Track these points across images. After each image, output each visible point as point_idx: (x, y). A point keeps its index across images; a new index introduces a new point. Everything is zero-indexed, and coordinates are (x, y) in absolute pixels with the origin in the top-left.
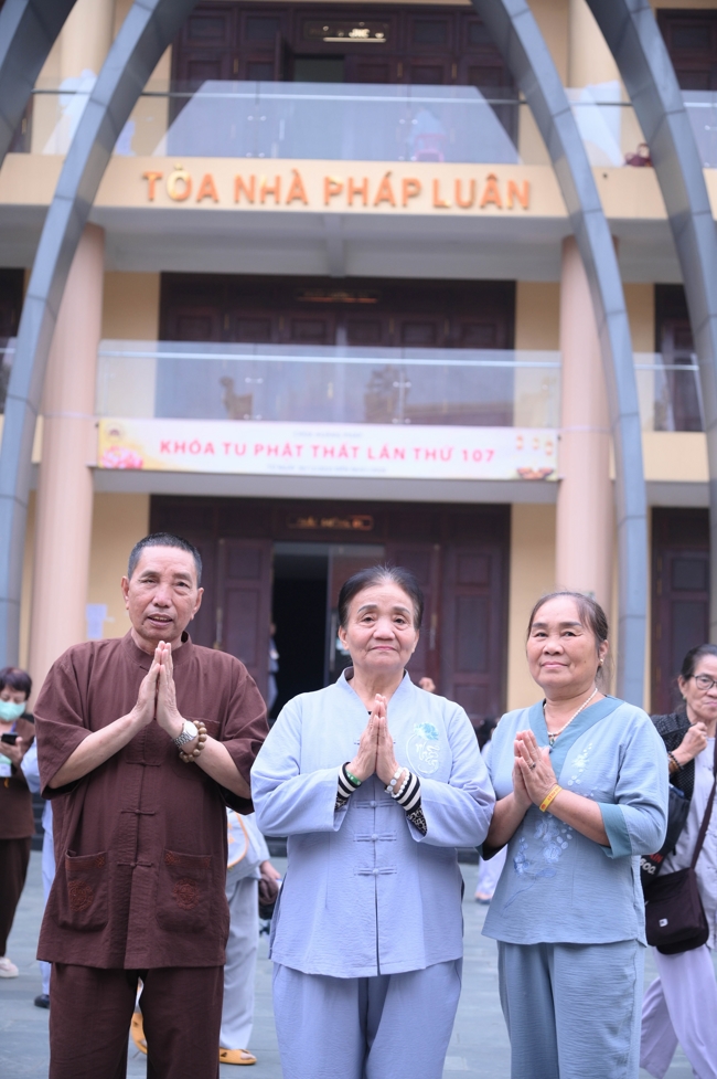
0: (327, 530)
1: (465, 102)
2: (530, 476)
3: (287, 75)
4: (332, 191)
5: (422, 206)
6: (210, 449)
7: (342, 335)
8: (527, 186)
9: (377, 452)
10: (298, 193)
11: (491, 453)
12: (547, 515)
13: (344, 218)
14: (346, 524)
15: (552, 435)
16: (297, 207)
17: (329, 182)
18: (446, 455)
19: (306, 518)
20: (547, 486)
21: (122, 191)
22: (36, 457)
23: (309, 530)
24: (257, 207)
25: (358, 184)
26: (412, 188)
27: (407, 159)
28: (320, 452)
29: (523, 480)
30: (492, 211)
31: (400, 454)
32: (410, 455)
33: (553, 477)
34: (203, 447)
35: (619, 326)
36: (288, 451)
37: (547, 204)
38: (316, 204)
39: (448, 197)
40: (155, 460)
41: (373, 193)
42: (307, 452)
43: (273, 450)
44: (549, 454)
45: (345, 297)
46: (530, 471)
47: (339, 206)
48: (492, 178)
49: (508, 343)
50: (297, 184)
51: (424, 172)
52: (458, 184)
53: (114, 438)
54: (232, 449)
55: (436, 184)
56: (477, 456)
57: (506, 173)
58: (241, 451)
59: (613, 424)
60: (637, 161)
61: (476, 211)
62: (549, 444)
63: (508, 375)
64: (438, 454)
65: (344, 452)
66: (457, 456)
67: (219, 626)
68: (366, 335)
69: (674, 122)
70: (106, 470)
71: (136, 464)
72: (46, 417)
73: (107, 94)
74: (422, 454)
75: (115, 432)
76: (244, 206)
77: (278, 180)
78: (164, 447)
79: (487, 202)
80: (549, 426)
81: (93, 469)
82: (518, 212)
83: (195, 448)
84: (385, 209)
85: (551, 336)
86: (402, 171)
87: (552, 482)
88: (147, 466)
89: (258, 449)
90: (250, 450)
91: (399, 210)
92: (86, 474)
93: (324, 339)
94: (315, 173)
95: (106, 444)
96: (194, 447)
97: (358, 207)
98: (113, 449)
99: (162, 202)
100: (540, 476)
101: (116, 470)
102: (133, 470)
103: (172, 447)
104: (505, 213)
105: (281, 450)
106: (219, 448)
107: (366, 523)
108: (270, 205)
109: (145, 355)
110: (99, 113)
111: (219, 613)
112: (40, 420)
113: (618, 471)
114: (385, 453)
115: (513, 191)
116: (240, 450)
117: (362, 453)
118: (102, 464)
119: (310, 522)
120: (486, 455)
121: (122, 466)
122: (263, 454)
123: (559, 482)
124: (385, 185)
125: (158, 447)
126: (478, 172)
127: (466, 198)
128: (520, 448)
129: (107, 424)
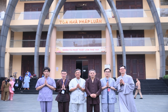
0: (82, 58)
1: (95, 11)
3: (76, 10)
4: (80, 22)
5: (90, 23)
6: (68, 50)
7: (83, 37)
8: (101, 20)
9: (86, 50)
10: (76, 22)
12: (105, 56)
13: (82, 25)
14: (84, 57)
15: (105, 47)
16: (76, 24)
17: (80, 21)
20: (105, 52)
21: (58, 23)
22: (49, 52)
23: (80, 58)
24: (72, 24)
25: (83, 21)
26: (89, 21)
27: (88, 18)
29: (102, 52)
30: (97, 23)
31: (89, 50)
32: (90, 50)
35: (111, 35)
36: (76, 50)
37: (103, 22)
38: (78, 23)
39: (92, 22)
40: (62, 51)
41: (84, 22)
42: (78, 50)
43: (75, 50)
44: (105, 49)
45: (83, 33)
47: (81, 23)
48: (97, 20)
49: (101, 37)
50: (76, 21)
51: (90, 19)
52: (94, 20)
55: (91, 20)
56: (97, 50)
57: (99, 19)
58: (71, 50)
59: (112, 46)
60: (113, 17)
61: (96, 23)
63: (101, 41)
65: (82, 50)
66: (95, 50)
68: (85, 37)
69: (116, 13)
71: (60, 52)
72: (50, 47)
73: (55, 13)
75: (58, 49)
76: (71, 24)
77: (74, 21)
78: (63, 50)
79: (97, 22)
80: (105, 46)
81: (56, 53)
82: (100, 23)
84: (86, 23)
85: (105, 37)
86: (88, 19)
89: (73, 50)
90: (72, 50)
91: (87, 23)
92: (55, 53)
93: (81, 38)
94: (78, 20)
95: (57, 50)
97: (83, 23)
99: (62, 24)
101: (58, 53)
104: (99, 23)
106: (69, 50)
107: (86, 57)
108: (73, 24)
109: (62, 40)
110: (54, 15)
111: (70, 68)
112: (50, 48)
113: (112, 51)
114: (87, 50)
115: (100, 21)
117: (84, 50)
119: (80, 57)
124: (86, 21)
126: (96, 19)
127: (94, 22)
128: (102, 49)
129: (57, 48)
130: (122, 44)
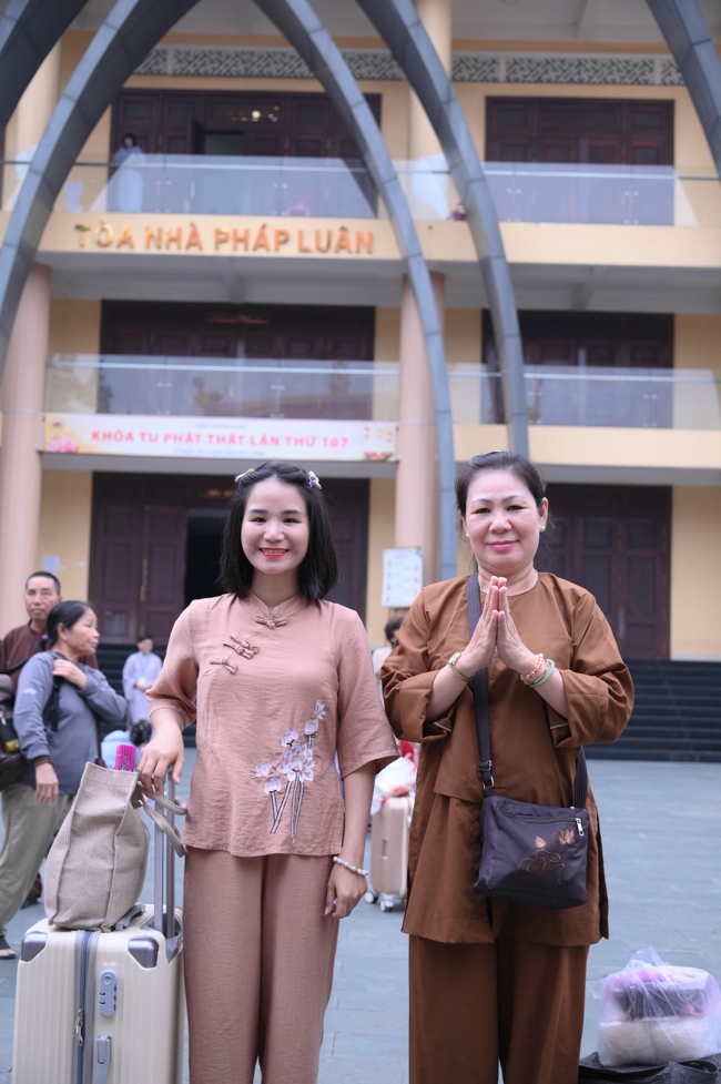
1: (333, 169)
2: (374, 458)
3: (198, 149)
4: (221, 239)
5: (290, 251)
6: (130, 437)
7: (241, 348)
8: (371, 236)
9: (257, 440)
10: (194, 240)
11: (345, 440)
12: (391, 485)
13: (232, 260)
15: (391, 426)
16: (194, 251)
17: (218, 232)
18: (310, 441)
19: (213, 489)
20: (388, 465)
21: (60, 239)
24: (164, 251)
25: (241, 234)
26: (283, 238)
27: (279, 214)
28: (214, 439)
29: (369, 461)
30: (344, 255)
31: (275, 441)
32: (283, 441)
33: (392, 459)
34: (125, 435)
35: (437, 342)
36: (189, 439)
37: (386, 249)
38: (209, 249)
39: (310, 242)
40: (88, 445)
41: (252, 241)
42: (204, 439)
43: (178, 438)
44: (389, 441)
45: (246, 319)
46: (375, 454)
47: (226, 250)
48: (343, 229)
49: (368, 356)
50: (194, 234)
51: (290, 224)
52: (318, 234)
53: (57, 429)
54: (147, 438)
55: (301, 234)
56: (335, 443)
57: (358, 226)
58: (153, 439)
59: (437, 417)
61: (331, 255)
62: (390, 433)
63: (368, 380)
64: (304, 442)
65: (232, 440)
66: (319, 442)
67: (145, 573)
68: (258, 350)
69: (476, 188)
70: (50, 453)
71: (73, 449)
72: (4, 412)
73: (42, 165)
74: (292, 441)
75: (57, 425)
76: (153, 250)
77: (179, 230)
78: (95, 435)
79: (341, 247)
80: (391, 419)
81: (41, 453)
82: (364, 255)
83: (119, 436)
84: (261, 253)
85: (395, 354)
86: (275, 223)
87: (392, 463)
88: (83, 450)
89: (167, 437)
90: (161, 438)
91: (272, 254)
92: (35, 457)
93: (227, 352)
94: (208, 225)
95: (50, 433)
96: (117, 436)
97: (241, 252)
98: (56, 437)
99: (90, 247)
100: (382, 458)
101: (58, 453)
102: (71, 454)
103: (101, 436)
104: (354, 256)
105: (184, 438)
106: (137, 437)
108: (173, 250)
109: (87, 365)
110: (36, 181)
111: (145, 563)
114: (264, 441)
115: (360, 239)
116: (153, 437)
117: (246, 441)
118: (47, 449)
119: (214, 493)
120: (341, 442)
121: (63, 450)
122: (171, 441)
123: (397, 462)
124: (262, 235)
125: (90, 435)
126: (332, 225)
127: (323, 244)
128: (367, 436)
129: (52, 417)
130: (511, 406)
